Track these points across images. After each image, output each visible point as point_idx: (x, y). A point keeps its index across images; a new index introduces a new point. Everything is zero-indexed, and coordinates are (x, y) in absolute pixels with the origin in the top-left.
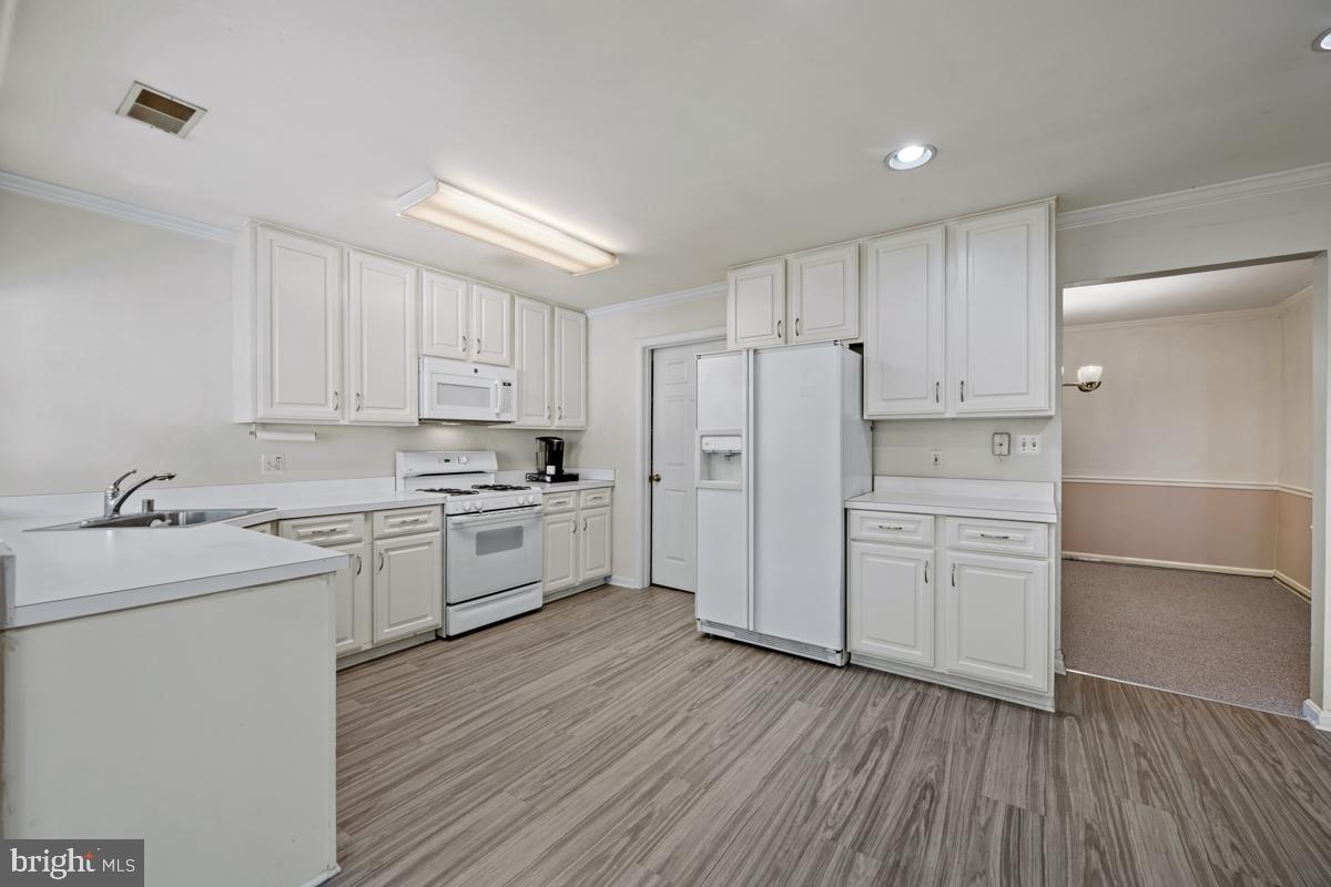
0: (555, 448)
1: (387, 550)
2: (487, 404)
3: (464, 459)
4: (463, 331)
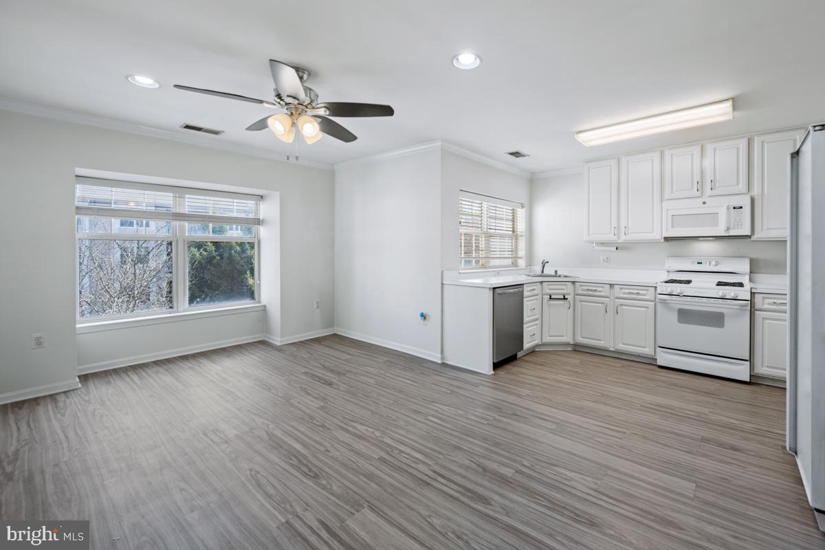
1: (621, 305)
2: (717, 225)
3: (713, 263)
4: (697, 178)
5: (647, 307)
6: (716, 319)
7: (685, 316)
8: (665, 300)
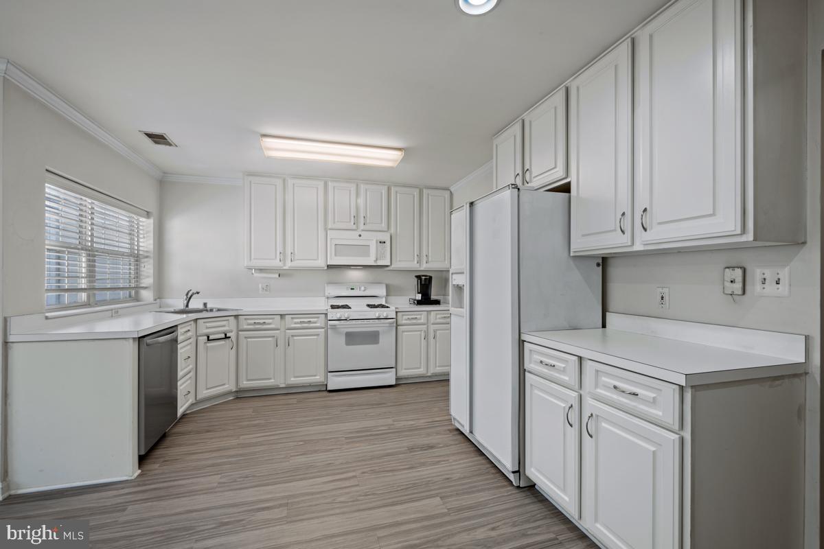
0: (423, 283)
1: (293, 336)
2: (368, 255)
3: (363, 288)
4: (353, 213)
5: (318, 335)
6: (373, 337)
7: (352, 338)
8: (335, 326)
